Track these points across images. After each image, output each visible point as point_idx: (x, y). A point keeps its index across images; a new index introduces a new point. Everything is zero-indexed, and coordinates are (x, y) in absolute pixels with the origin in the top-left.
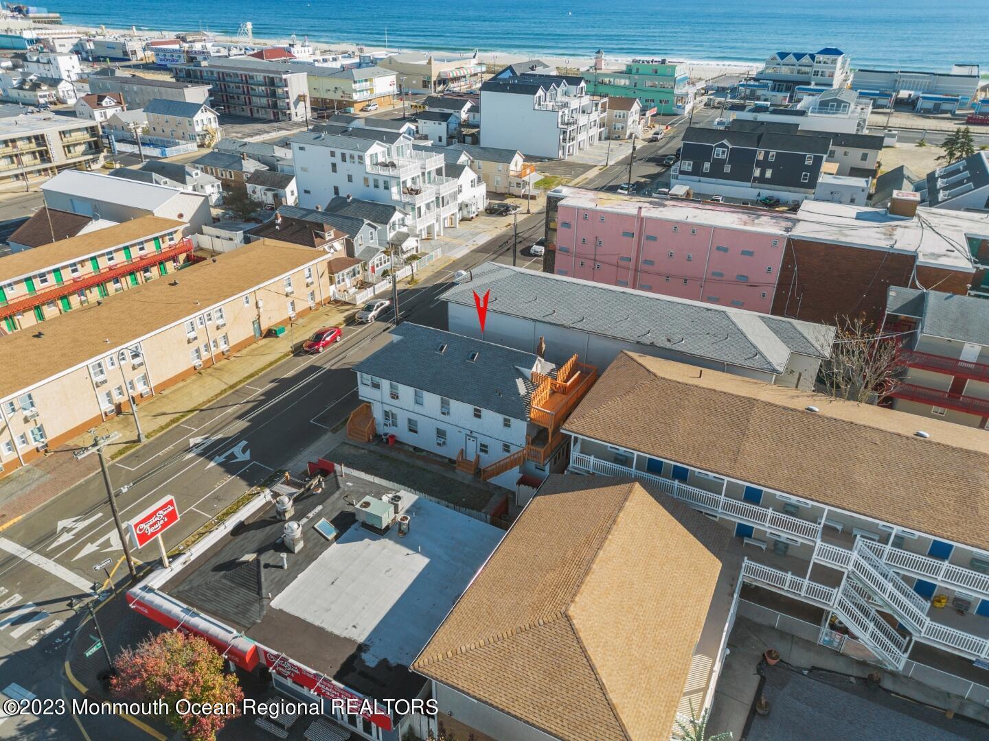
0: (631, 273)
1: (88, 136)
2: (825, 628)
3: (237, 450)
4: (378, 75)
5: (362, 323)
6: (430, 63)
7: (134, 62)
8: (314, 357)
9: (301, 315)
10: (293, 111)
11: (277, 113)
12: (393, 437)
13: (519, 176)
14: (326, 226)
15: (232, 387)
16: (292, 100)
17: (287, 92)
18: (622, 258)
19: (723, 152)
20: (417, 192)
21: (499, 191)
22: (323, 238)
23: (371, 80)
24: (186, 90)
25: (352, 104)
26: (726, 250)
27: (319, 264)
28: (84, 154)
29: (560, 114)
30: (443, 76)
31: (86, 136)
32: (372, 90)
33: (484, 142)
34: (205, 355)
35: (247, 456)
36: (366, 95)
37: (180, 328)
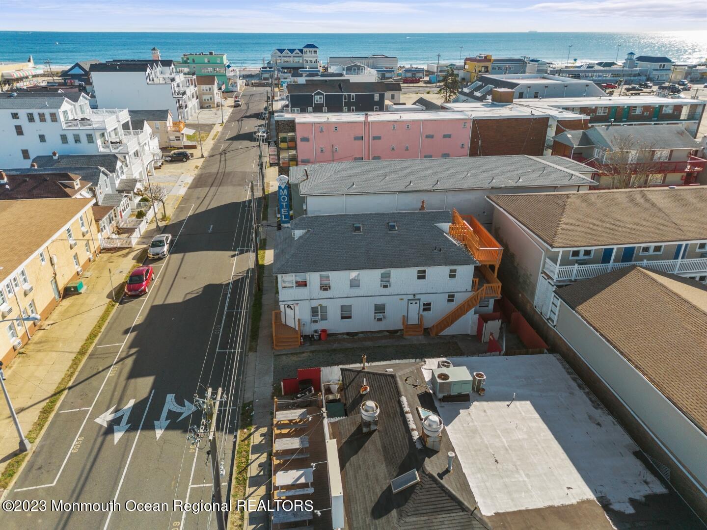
3: (171, 406)
5: (160, 259)
8: (146, 298)
9: (89, 267)
13: (177, 131)
14: (71, 175)
15: (82, 352)
19: (320, 98)
22: (72, 187)
26: (432, 137)
27: (87, 212)
29: (172, 85)
30: (7, 77)
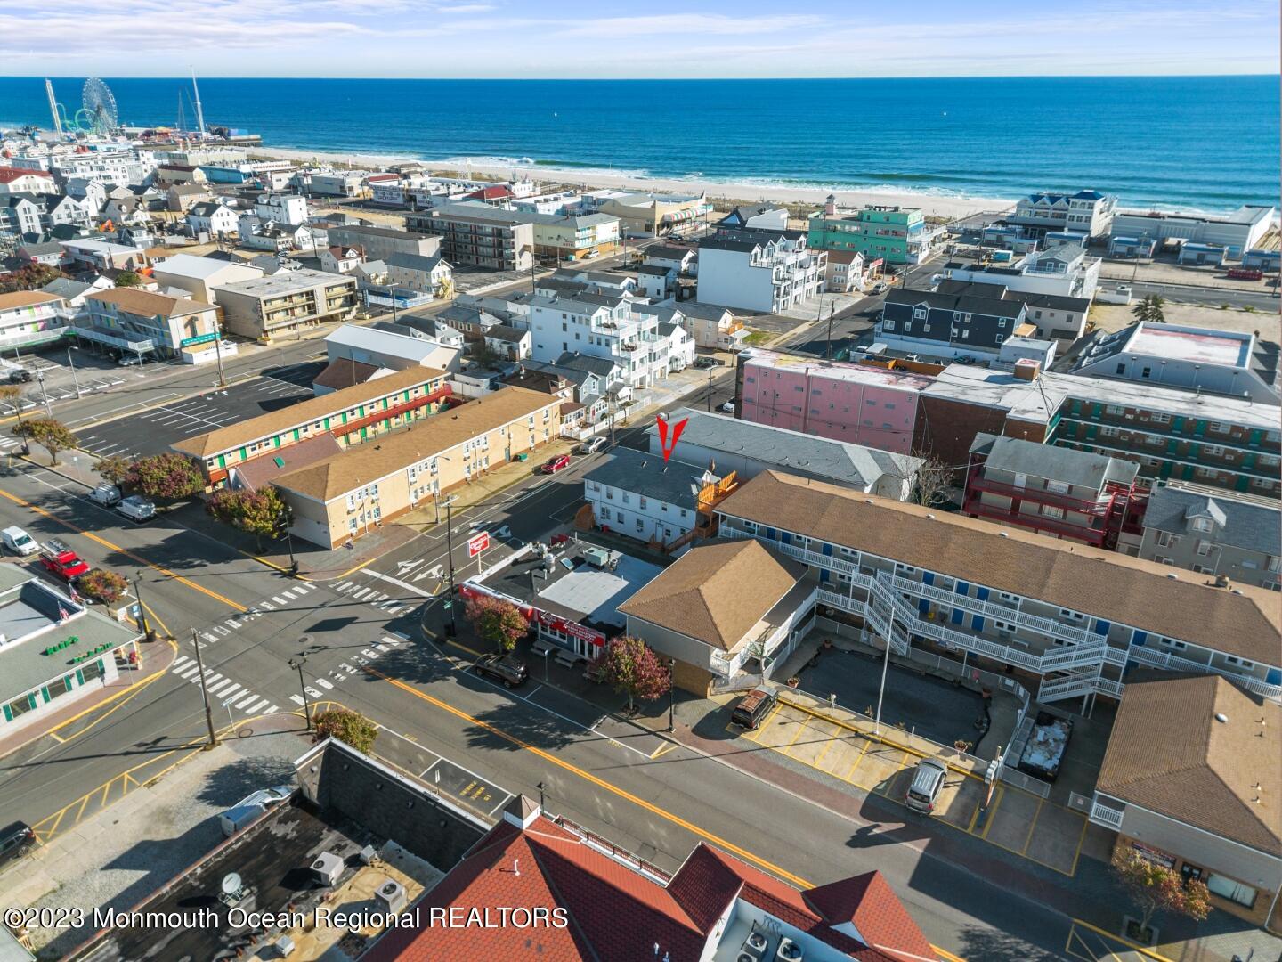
0: (802, 420)
1: (346, 290)
2: (863, 631)
3: (502, 530)
4: (602, 221)
5: (585, 454)
6: (654, 206)
7: (351, 199)
8: (549, 476)
9: (538, 446)
10: (518, 260)
11: (503, 264)
12: (606, 527)
13: (727, 333)
14: (560, 377)
15: (494, 493)
16: (517, 251)
17: (513, 243)
18: (795, 408)
19: (923, 313)
20: (633, 349)
21: (708, 346)
22: (557, 386)
23: (594, 228)
24: (420, 242)
25: (574, 251)
26: (874, 403)
27: (554, 407)
28: (342, 306)
29: (775, 270)
30: (667, 219)
31: (343, 291)
32: (594, 237)
33: (701, 298)
34: (473, 471)
35: (509, 534)
36: (588, 243)
37: (458, 450)
